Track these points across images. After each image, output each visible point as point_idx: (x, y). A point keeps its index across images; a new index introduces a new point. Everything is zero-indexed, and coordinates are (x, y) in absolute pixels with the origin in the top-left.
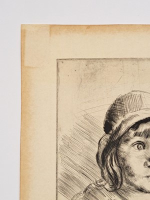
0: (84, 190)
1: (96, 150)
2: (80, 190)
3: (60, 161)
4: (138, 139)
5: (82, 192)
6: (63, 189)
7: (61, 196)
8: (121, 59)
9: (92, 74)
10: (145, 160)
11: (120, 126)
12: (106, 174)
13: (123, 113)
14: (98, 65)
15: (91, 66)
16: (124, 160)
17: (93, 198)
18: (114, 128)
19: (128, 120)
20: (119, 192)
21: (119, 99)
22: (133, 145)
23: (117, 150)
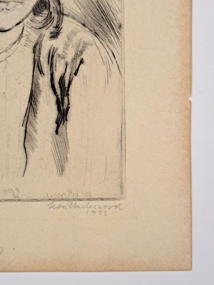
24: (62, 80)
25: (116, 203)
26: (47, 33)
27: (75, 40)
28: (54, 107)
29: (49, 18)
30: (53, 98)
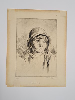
1: (27, 42)
2: (22, 52)
3: (17, 45)
4: (37, 40)
6: (18, 52)
7: (17, 54)
8: (34, 19)
9: (26, 22)
10: (39, 45)
11: (33, 36)
12: (29, 48)
13: (34, 33)
14: (28, 20)
15: (26, 20)
16: (34, 45)
18: (32, 37)
19: (35, 35)
20: (32, 53)
21: (33, 29)
22: (36, 41)
23: (32, 42)
24: (48, 60)
25: (56, 77)
26: (46, 53)
27: (50, 54)
28: (47, 64)
29: (47, 51)
30: (47, 62)
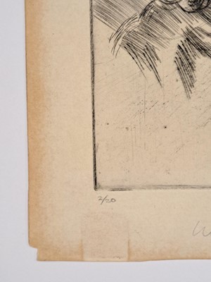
0: (141, 11)
2: (134, 12)
5: (138, 16)
6: (102, 11)
17: (158, 26)
20: (206, 13)
